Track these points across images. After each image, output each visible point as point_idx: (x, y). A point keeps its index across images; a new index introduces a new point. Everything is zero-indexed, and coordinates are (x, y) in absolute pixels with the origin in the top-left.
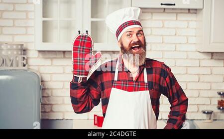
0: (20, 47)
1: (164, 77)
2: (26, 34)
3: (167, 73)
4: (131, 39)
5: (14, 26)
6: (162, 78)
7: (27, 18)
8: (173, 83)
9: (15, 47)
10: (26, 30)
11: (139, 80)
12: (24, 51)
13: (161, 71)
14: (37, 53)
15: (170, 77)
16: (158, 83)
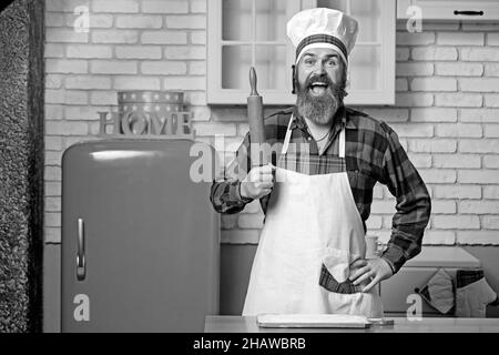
0: (177, 97)
1: (379, 150)
2: (187, 75)
3: (387, 142)
4: (312, 69)
5: (163, 59)
6: (376, 151)
7: (189, 43)
8: (397, 162)
9: (168, 97)
10: (188, 67)
11: (330, 152)
12: (185, 107)
13: (375, 138)
14: (208, 111)
15: (391, 150)
16: (369, 161)
